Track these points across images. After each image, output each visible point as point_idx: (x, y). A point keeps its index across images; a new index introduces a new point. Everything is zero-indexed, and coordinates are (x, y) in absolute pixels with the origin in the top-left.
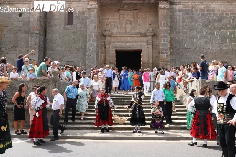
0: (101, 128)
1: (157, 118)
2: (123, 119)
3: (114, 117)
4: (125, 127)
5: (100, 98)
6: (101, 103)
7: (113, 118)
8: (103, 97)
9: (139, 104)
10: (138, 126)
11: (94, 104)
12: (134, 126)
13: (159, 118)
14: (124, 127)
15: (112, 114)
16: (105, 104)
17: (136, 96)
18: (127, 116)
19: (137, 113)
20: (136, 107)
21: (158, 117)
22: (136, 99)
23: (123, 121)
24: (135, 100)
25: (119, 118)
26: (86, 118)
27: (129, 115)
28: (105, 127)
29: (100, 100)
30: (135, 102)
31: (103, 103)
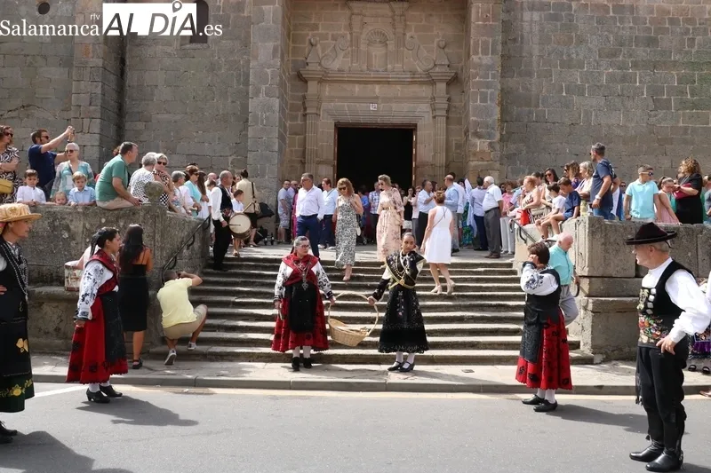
0: (292, 355)
2: (357, 331)
3: (330, 326)
4: (362, 355)
5: (292, 266)
6: (293, 282)
8: (301, 265)
9: (406, 287)
10: (406, 354)
11: (273, 285)
14: (358, 355)
15: (326, 313)
16: (305, 285)
17: (399, 261)
18: (371, 321)
20: (398, 296)
22: (397, 272)
23: (356, 337)
24: (396, 275)
25: (346, 328)
26: (247, 327)
27: (374, 319)
28: (301, 355)
29: (292, 274)
30: (394, 281)
31: (301, 281)
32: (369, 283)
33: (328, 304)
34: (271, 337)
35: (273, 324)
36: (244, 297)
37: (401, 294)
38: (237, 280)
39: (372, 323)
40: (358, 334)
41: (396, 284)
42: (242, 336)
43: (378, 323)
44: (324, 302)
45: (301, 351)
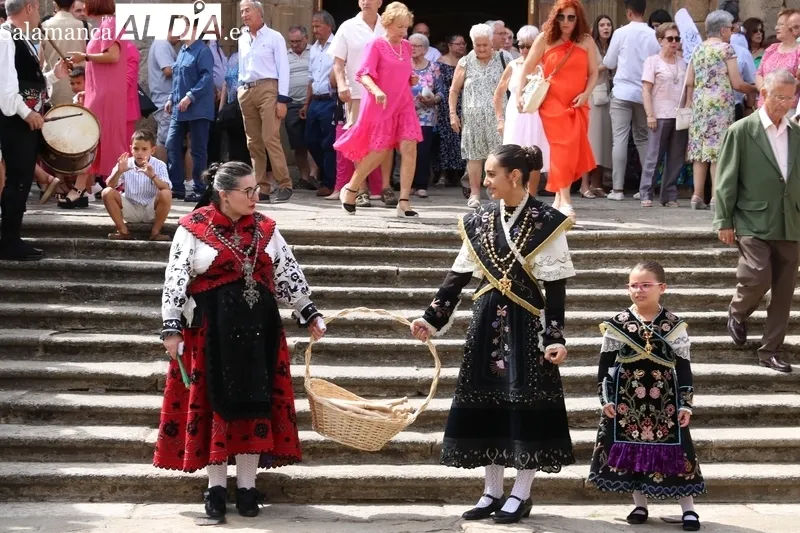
0: (206, 480)
1: (639, 402)
2: (383, 411)
3: (312, 402)
4: (393, 479)
5: (212, 242)
6: (218, 283)
7: (301, 405)
9: (516, 299)
10: (510, 472)
12: (480, 472)
13: (657, 403)
14: (383, 479)
15: (295, 370)
16: (251, 295)
17: (498, 228)
18: (419, 389)
19: (500, 364)
20: (495, 317)
21: (648, 399)
22: (493, 258)
23: (381, 426)
24: (489, 265)
25: (353, 402)
26: (83, 408)
27: (427, 384)
28: (232, 481)
29: (217, 265)
30: (485, 281)
31: (241, 283)
32: (411, 291)
33: (302, 347)
34: (152, 436)
35: (156, 402)
36: (74, 331)
37: (502, 312)
38: (57, 284)
39: (421, 395)
40: (386, 418)
41: (487, 288)
42: (68, 432)
43: (437, 396)
44: (291, 341)
45: (232, 471)
